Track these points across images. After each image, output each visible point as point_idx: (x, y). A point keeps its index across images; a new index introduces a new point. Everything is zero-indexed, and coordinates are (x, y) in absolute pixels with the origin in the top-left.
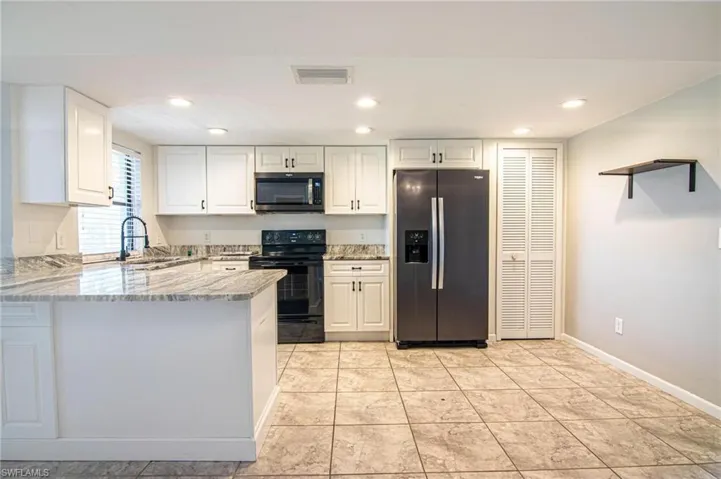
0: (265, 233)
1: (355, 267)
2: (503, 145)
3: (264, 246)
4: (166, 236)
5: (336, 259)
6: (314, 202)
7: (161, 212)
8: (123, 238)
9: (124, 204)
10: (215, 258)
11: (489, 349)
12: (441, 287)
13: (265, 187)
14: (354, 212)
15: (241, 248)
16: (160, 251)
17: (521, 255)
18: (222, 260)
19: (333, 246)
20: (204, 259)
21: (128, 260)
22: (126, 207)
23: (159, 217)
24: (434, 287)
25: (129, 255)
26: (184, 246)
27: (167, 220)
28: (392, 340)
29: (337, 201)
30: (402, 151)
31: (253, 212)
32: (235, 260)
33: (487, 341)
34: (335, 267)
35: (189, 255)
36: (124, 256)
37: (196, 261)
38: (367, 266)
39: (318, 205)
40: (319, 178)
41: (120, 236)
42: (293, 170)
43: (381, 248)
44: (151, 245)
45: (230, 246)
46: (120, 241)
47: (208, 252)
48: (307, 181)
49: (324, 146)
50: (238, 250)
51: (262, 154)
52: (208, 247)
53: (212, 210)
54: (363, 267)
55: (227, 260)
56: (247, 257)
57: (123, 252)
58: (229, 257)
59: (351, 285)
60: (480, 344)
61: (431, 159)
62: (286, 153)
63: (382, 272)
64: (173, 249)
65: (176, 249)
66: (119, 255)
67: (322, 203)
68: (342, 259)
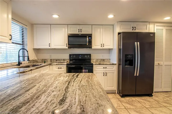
0: (70, 55)
1: (104, 67)
2: (156, 25)
3: (70, 59)
4: (37, 56)
5: (98, 65)
6: (88, 44)
7: (35, 48)
8: (19, 57)
9: (21, 44)
10: (54, 64)
11: (153, 96)
12: (138, 75)
13: (72, 39)
14: (102, 48)
15: (62, 60)
16: (34, 61)
17: (161, 63)
18: (56, 65)
19: (93, 59)
20: (50, 64)
21: (21, 65)
22: (21, 45)
23: (34, 49)
24: (135, 75)
25: (21, 63)
26: (43, 59)
27: (37, 51)
28: (116, 92)
29: (96, 44)
30: (122, 26)
31: (67, 48)
32: (62, 65)
33: (153, 94)
34: (97, 67)
35: (45, 63)
36: (19, 64)
37: (47, 65)
38: (108, 67)
39: (89, 45)
40: (90, 36)
41: (18, 56)
42: (81, 33)
43: (109, 60)
44: (30, 59)
45: (58, 59)
46: (18, 58)
47: (51, 61)
48: (86, 37)
49: (92, 25)
50: (61, 61)
51: (70, 28)
52: (51, 60)
53: (53, 47)
54: (107, 67)
55: (58, 65)
56: (66, 64)
57: (19, 62)
58: (59, 64)
59: (103, 74)
60: (150, 95)
61: (132, 29)
62: (79, 27)
63: (114, 69)
64: (39, 60)
65: (40, 60)
66: (17, 63)
67: (91, 45)
68: (100, 64)
